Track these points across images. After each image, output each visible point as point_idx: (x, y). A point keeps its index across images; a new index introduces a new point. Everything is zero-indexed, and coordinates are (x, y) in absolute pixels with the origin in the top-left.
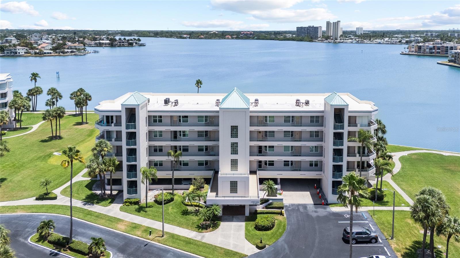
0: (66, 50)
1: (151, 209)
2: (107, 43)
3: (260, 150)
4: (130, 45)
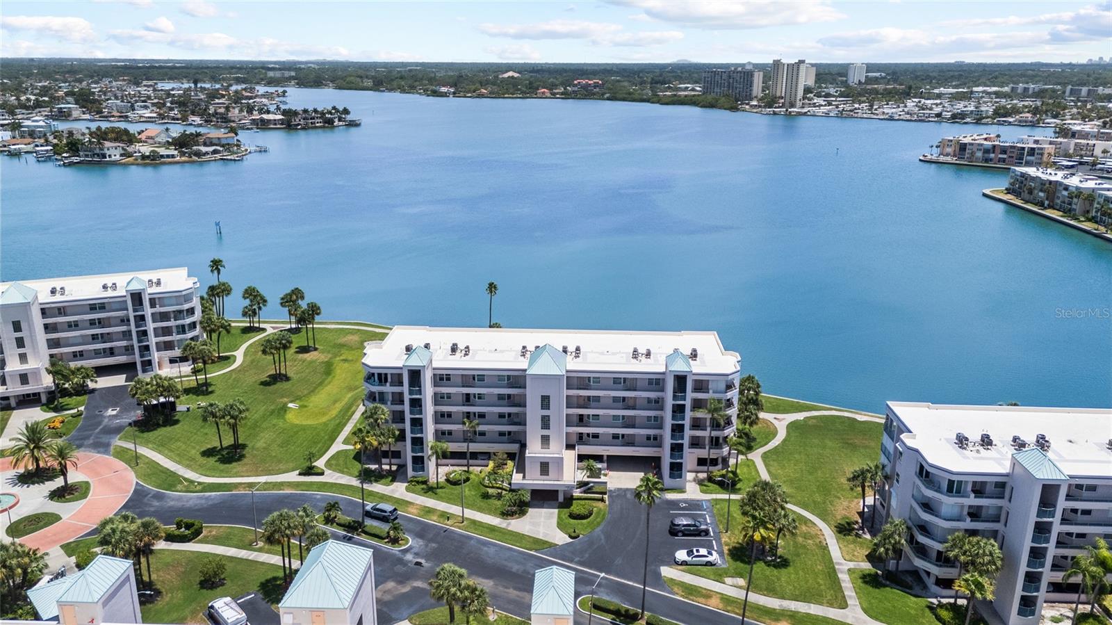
0: (204, 149)
1: (444, 490)
2: (278, 120)
3: (581, 420)
4: (327, 125)
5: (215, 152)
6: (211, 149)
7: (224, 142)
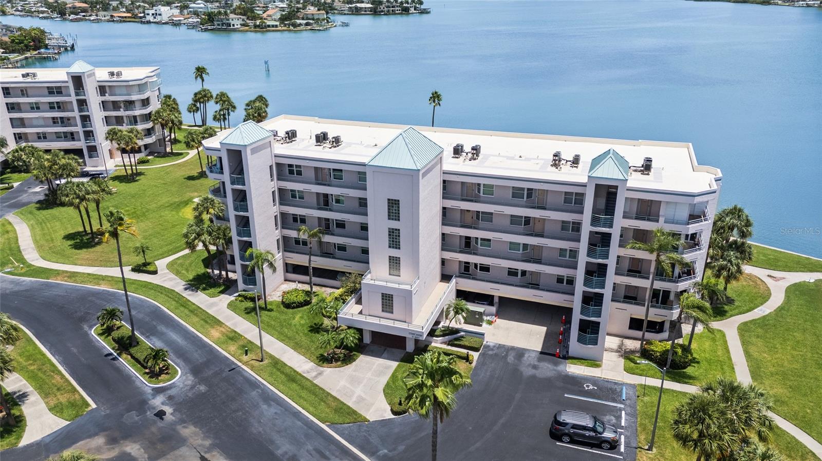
0: (298, 21)
1: (269, 313)
2: (368, 8)
3: (468, 245)
5: (307, 24)
6: (304, 22)
7: (316, 17)
